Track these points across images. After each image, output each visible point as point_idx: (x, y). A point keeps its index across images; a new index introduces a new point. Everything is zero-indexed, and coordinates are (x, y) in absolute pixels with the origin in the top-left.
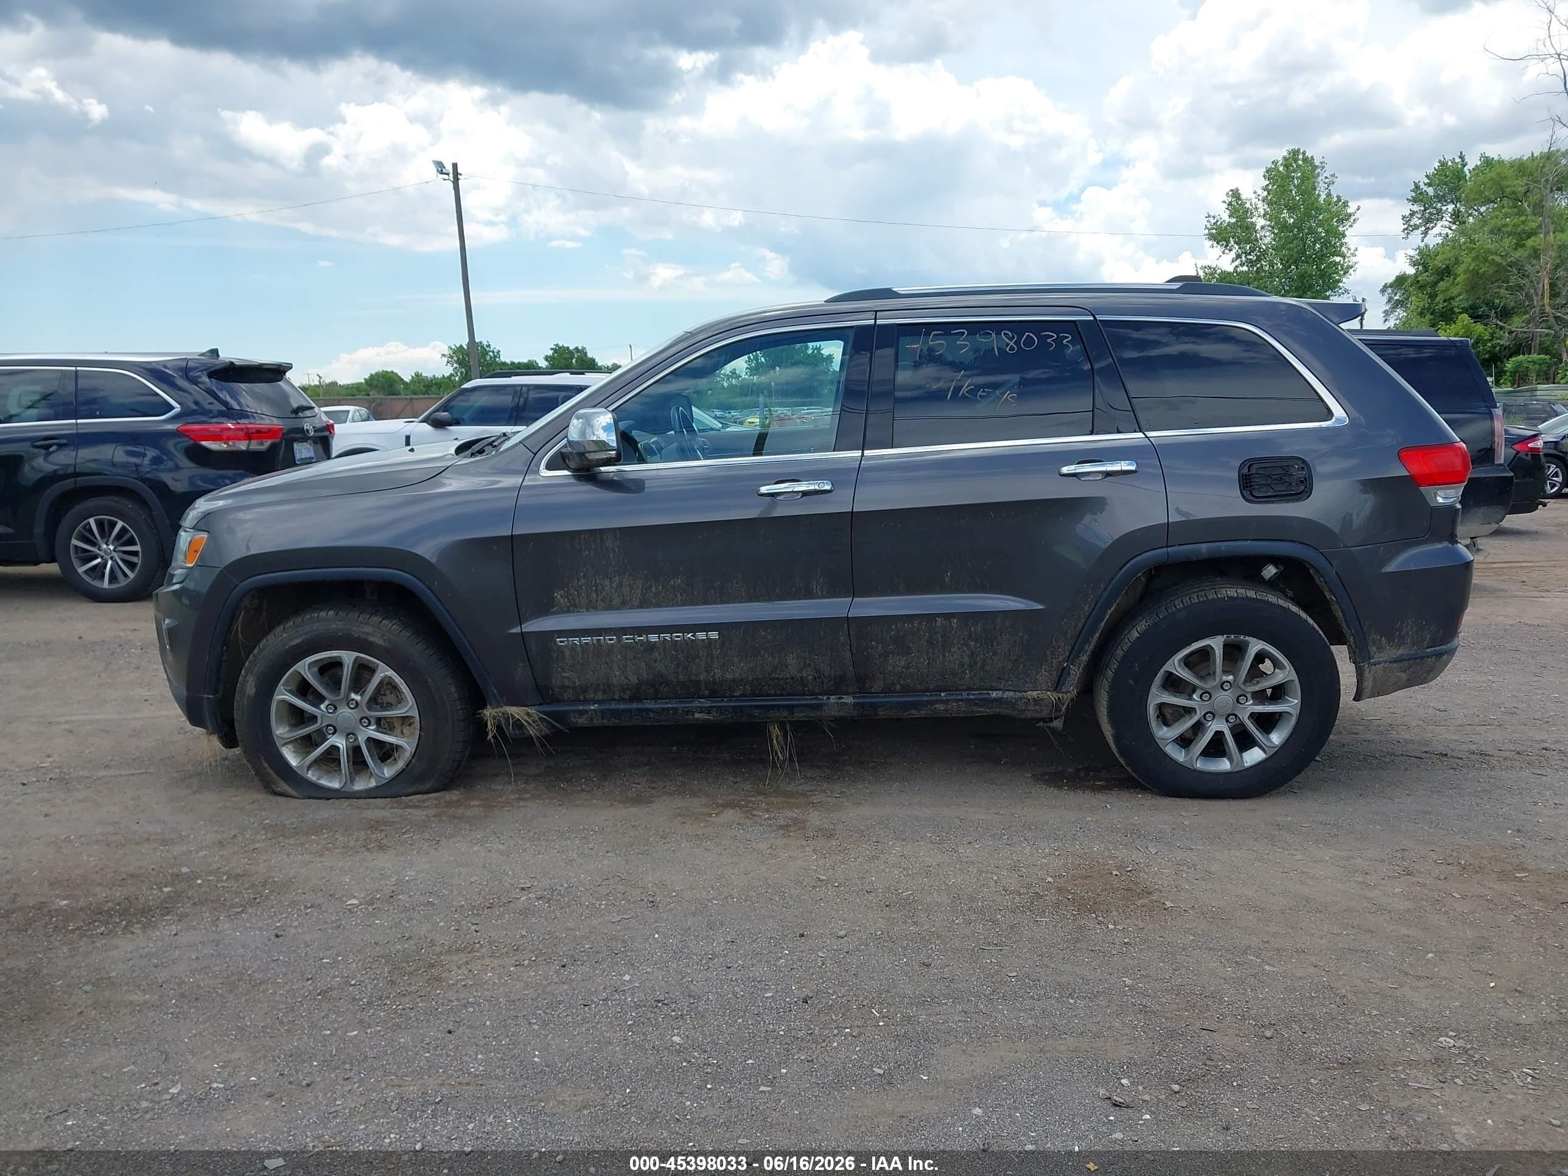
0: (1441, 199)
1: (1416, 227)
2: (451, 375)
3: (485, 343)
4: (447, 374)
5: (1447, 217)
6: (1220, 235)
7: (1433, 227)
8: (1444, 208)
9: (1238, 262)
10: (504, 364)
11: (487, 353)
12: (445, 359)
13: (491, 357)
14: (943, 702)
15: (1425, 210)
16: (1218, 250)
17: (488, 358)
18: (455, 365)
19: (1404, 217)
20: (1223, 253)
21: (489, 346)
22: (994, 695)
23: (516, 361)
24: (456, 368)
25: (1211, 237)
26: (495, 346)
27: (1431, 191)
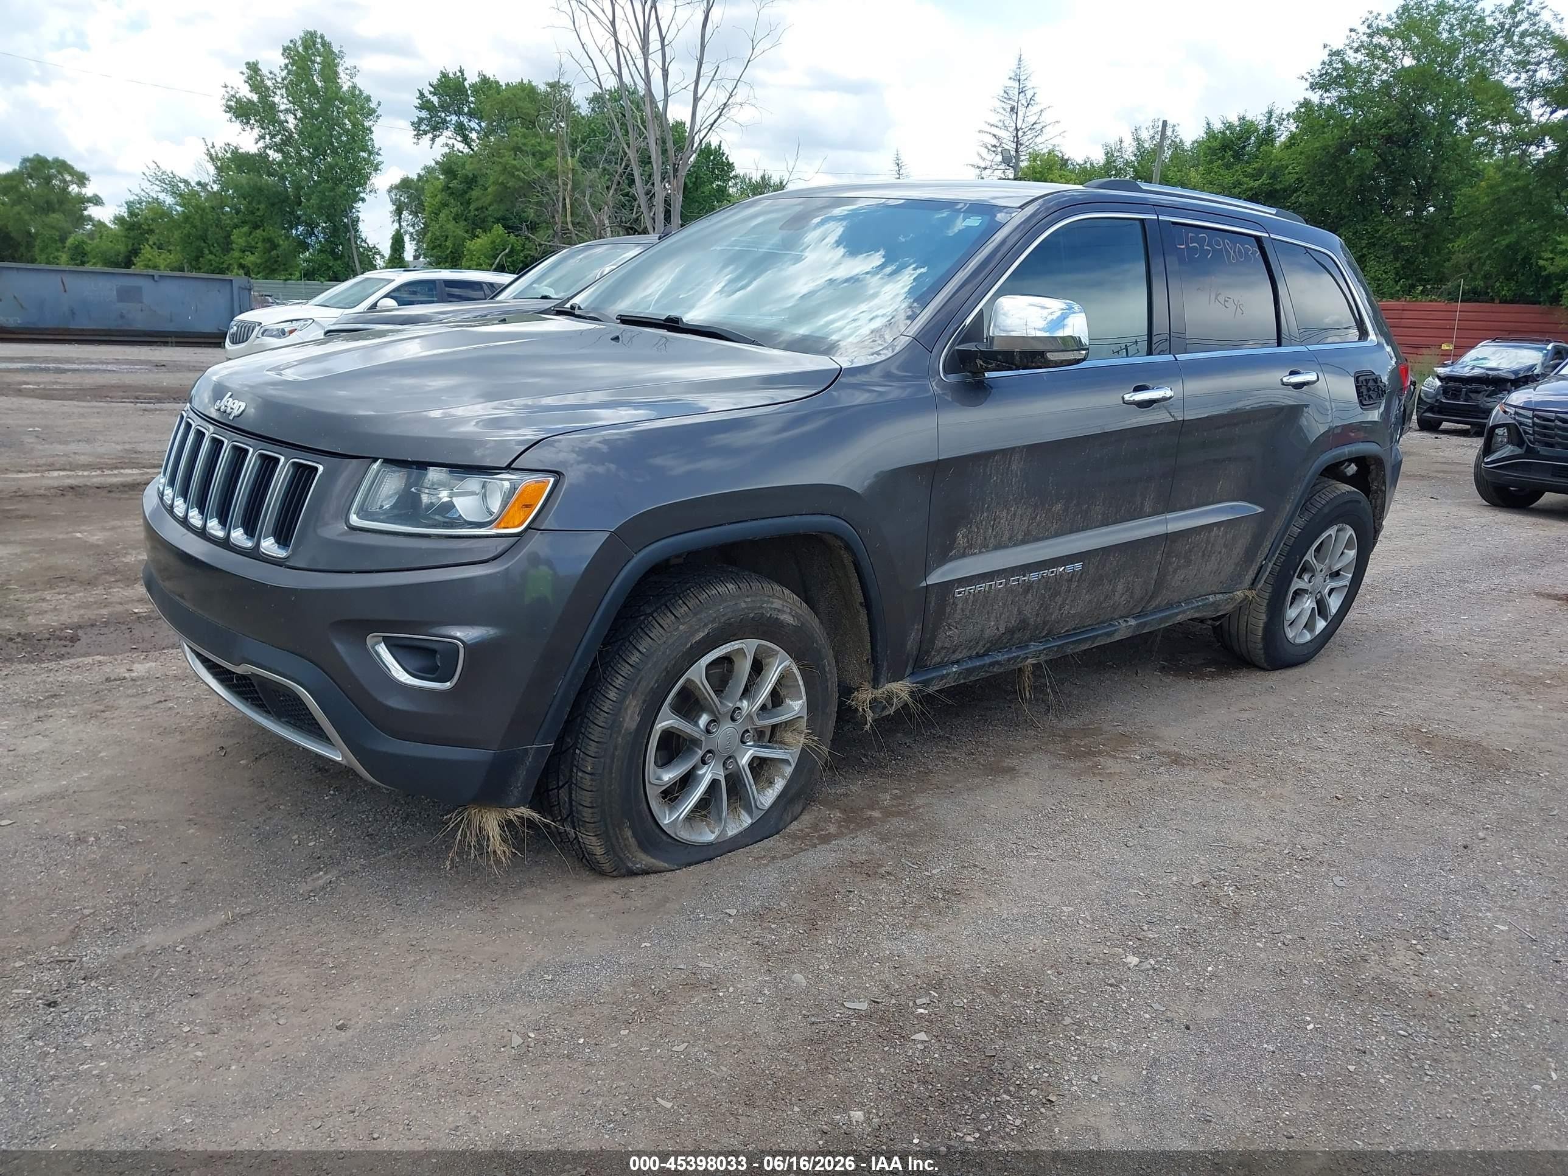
0: (444, 107)
1: (425, 133)
5: (452, 128)
6: (241, 111)
7: (439, 136)
8: (448, 119)
9: (261, 144)
15: (432, 117)
16: (237, 125)
19: (413, 123)
20: (244, 130)
22: (1211, 599)
25: (229, 109)
27: (435, 100)
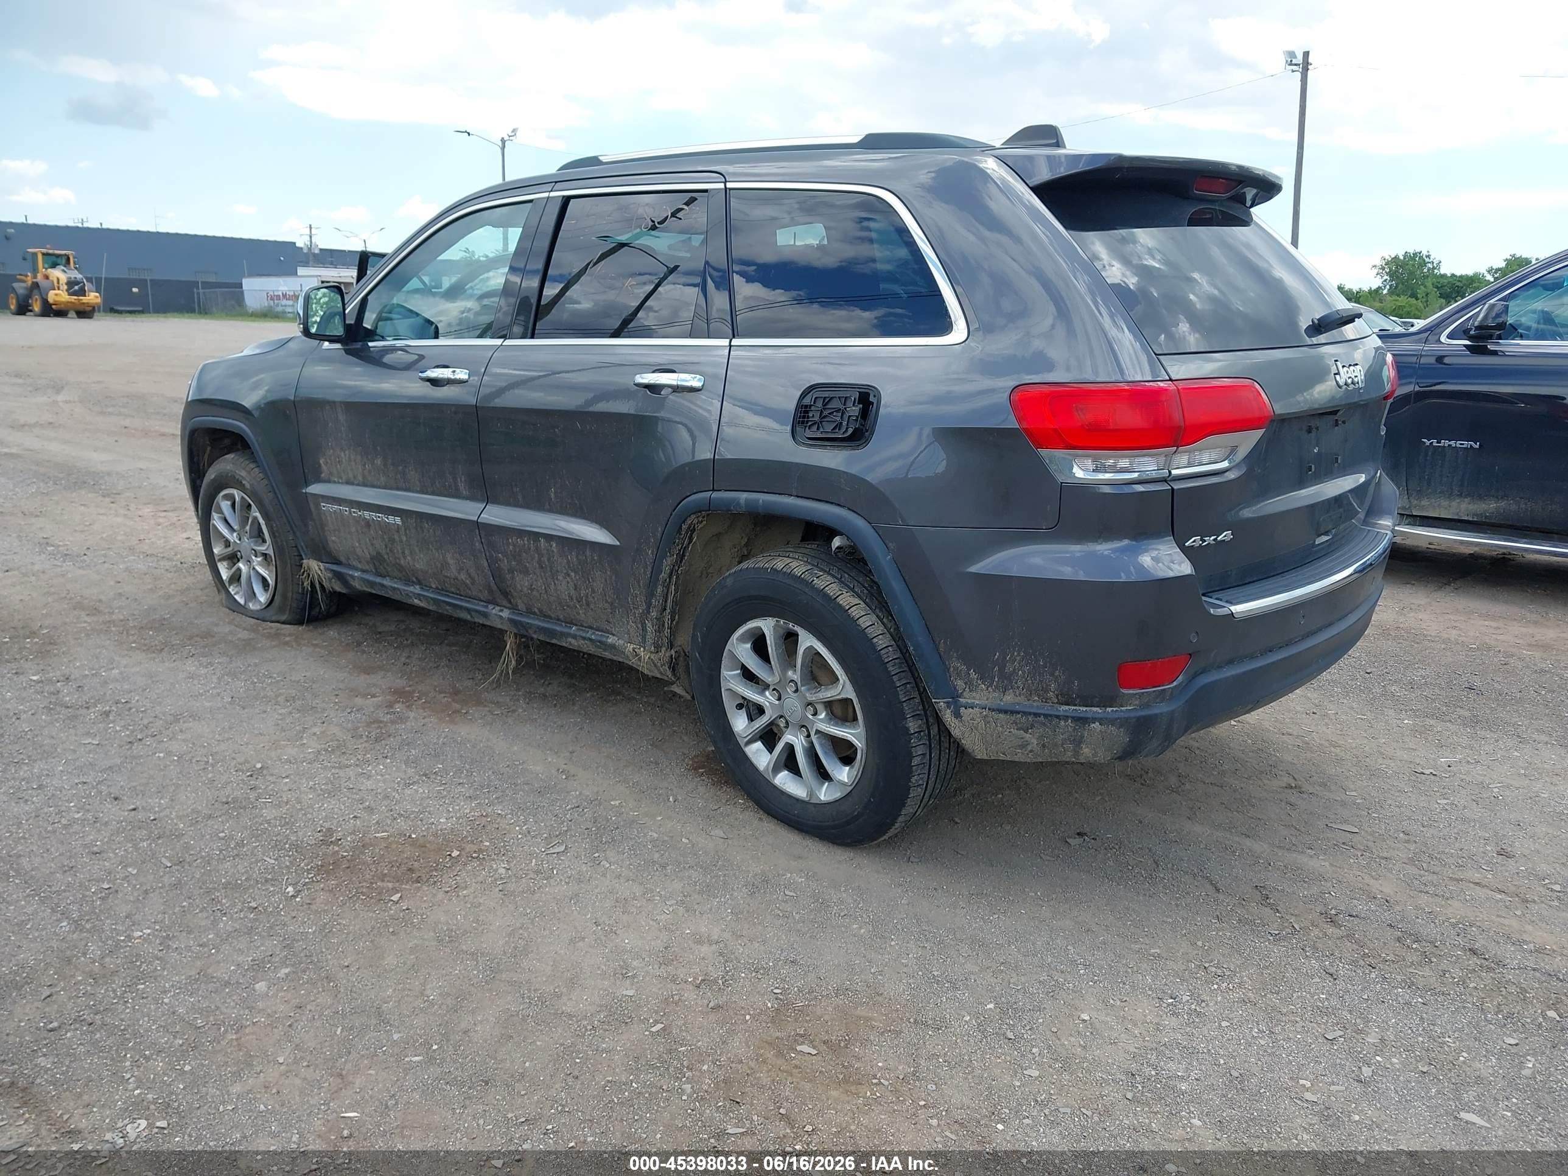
2: (1379, 288)
3: (1425, 253)
4: (1374, 287)
10: (1444, 276)
11: (1425, 264)
12: (1375, 271)
13: (1428, 270)
14: (574, 637)
17: (1425, 270)
18: (1386, 277)
21: (1428, 256)
22: (611, 640)
23: (1458, 274)
24: (1385, 280)
26: (1436, 256)
